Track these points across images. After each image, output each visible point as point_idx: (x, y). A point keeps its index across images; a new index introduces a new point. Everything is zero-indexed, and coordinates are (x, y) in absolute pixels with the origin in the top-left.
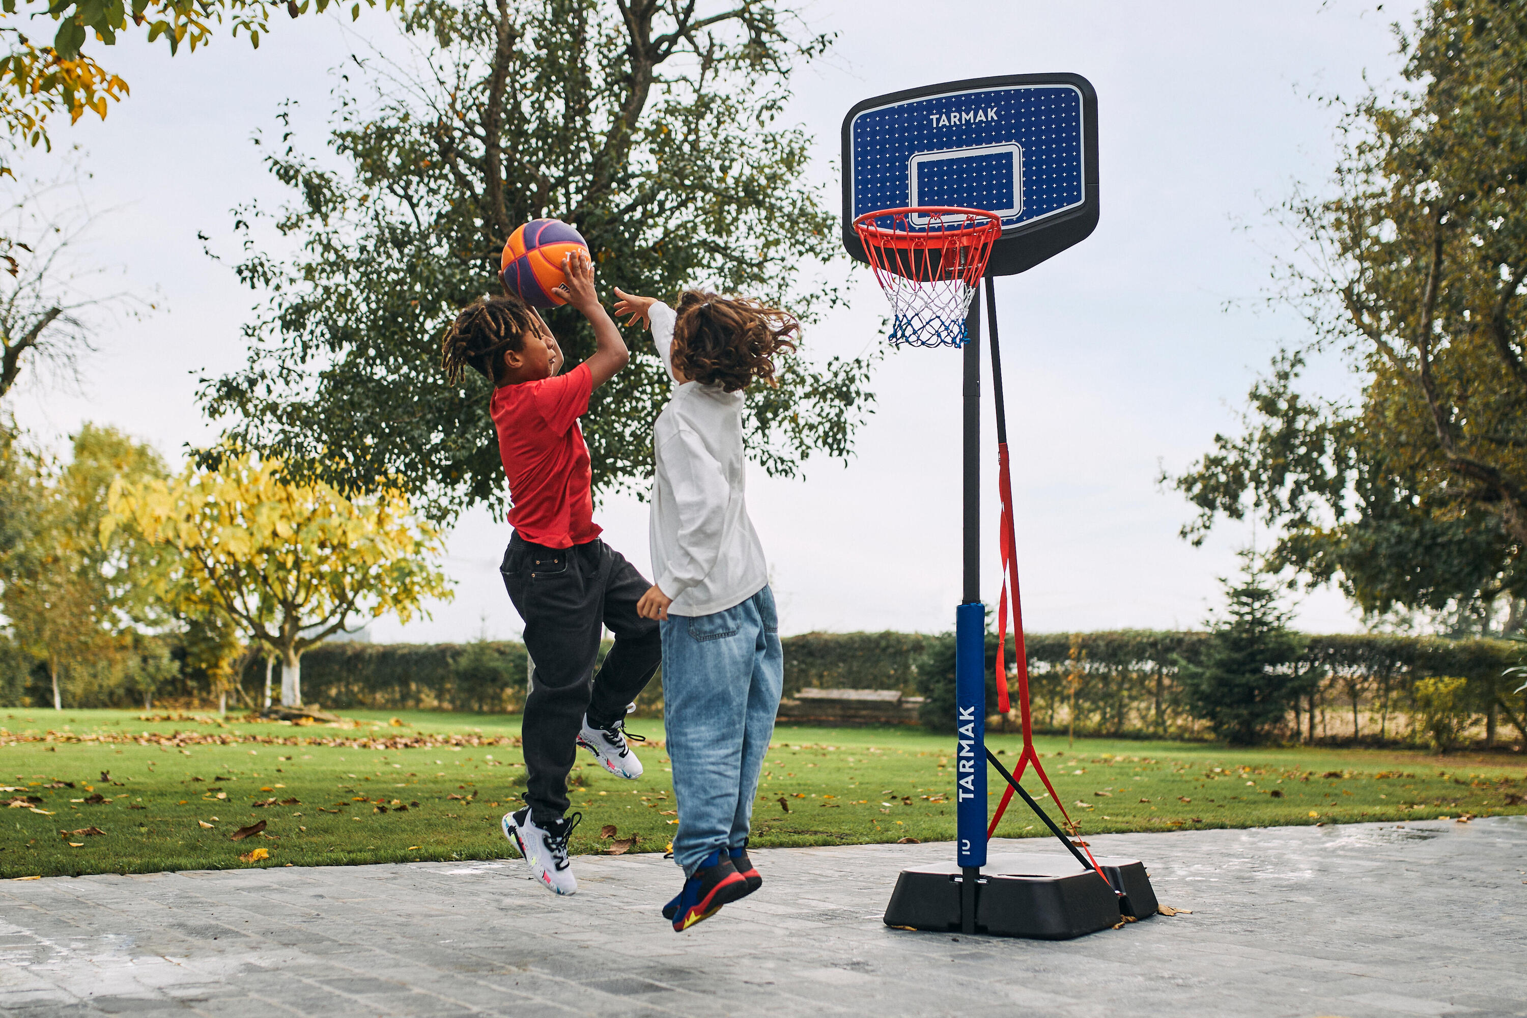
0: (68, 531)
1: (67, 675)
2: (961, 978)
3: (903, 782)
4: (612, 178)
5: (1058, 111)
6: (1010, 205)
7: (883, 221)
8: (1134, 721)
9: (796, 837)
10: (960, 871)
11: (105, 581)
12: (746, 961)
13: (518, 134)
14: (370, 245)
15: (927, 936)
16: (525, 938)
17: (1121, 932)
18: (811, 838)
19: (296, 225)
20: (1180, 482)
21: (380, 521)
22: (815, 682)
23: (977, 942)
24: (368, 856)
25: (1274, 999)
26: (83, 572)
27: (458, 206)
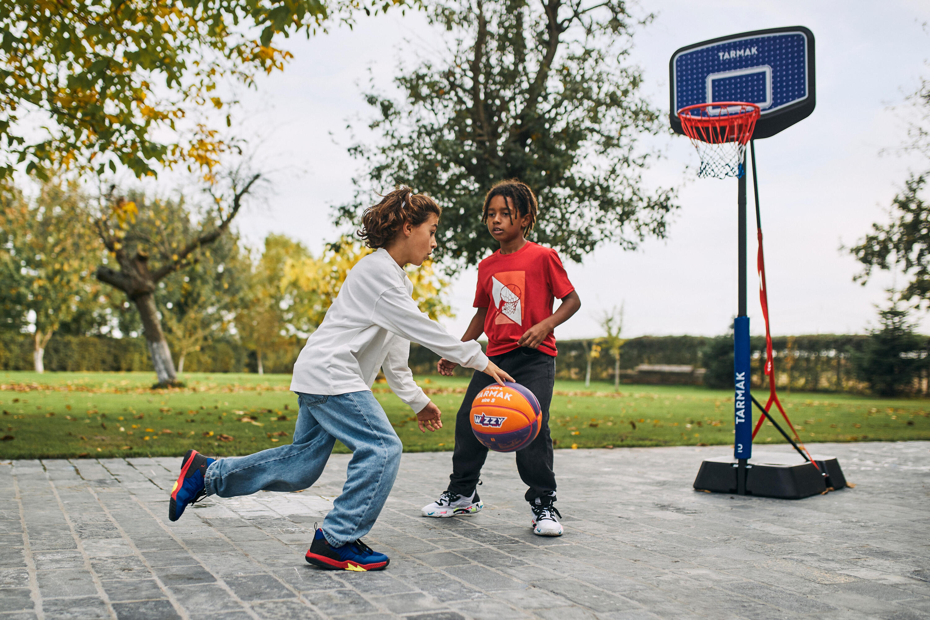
0: (264, 286)
1: (265, 357)
2: (737, 518)
3: (697, 414)
4: (540, 95)
5: (793, 47)
6: (764, 100)
7: (693, 112)
8: (824, 383)
9: (641, 442)
10: (737, 461)
11: (283, 311)
12: (619, 506)
13: (489, 75)
14: (415, 136)
15: (717, 495)
16: (501, 492)
17: (826, 496)
18: (648, 443)
19: (378, 125)
20: (852, 250)
21: (419, 278)
22: (646, 361)
23: (745, 499)
24: (418, 448)
25: (919, 535)
26: (271, 307)
27: (459, 113)
